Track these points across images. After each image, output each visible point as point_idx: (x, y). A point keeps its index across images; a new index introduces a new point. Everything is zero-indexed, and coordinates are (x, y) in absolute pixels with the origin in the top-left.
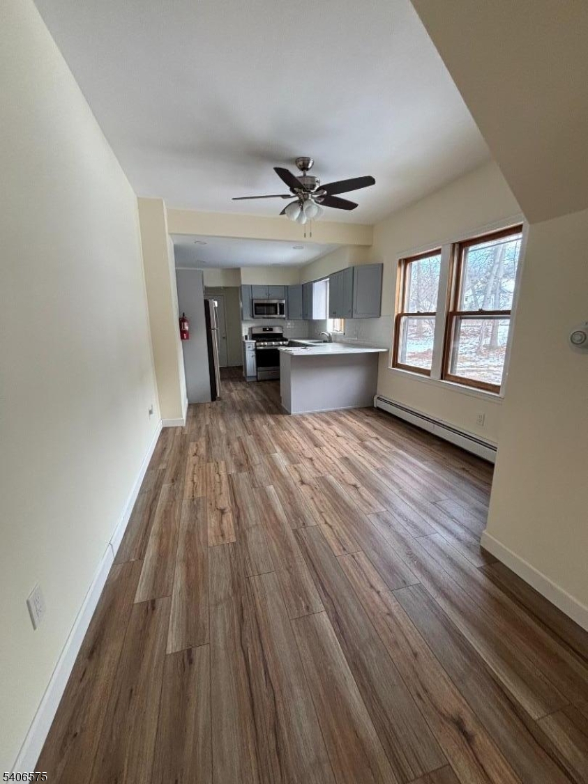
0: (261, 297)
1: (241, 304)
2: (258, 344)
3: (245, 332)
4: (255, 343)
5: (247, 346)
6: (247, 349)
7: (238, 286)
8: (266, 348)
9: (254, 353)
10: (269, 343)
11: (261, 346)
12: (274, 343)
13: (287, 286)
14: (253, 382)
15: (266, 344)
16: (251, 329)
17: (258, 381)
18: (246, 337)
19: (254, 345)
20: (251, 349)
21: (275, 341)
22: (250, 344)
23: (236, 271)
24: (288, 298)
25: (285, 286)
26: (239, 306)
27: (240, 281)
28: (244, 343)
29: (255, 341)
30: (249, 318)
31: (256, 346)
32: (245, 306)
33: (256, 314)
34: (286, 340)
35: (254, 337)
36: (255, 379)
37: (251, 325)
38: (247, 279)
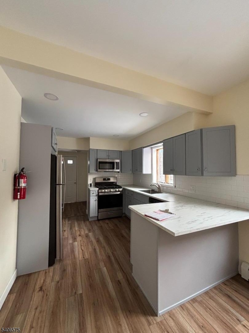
0: (103, 158)
1: (89, 163)
2: (100, 191)
3: (90, 180)
4: (98, 190)
5: (91, 192)
6: (91, 194)
7: (87, 149)
8: (106, 194)
9: (96, 198)
10: (108, 190)
11: (102, 192)
12: (112, 190)
13: (121, 151)
14: (94, 221)
15: (106, 190)
16: (95, 179)
17: (98, 220)
18: (91, 184)
19: (97, 192)
20: (95, 195)
21: (113, 188)
22: (94, 191)
23: (87, 140)
24: (121, 158)
25: (120, 151)
26: (87, 162)
27: (89, 147)
28: (89, 190)
29: (98, 189)
30: (94, 172)
31: (98, 193)
32: (91, 163)
33: (99, 169)
34: (120, 187)
35: (97, 185)
36: (96, 219)
37: (94, 176)
38: (94, 145)
